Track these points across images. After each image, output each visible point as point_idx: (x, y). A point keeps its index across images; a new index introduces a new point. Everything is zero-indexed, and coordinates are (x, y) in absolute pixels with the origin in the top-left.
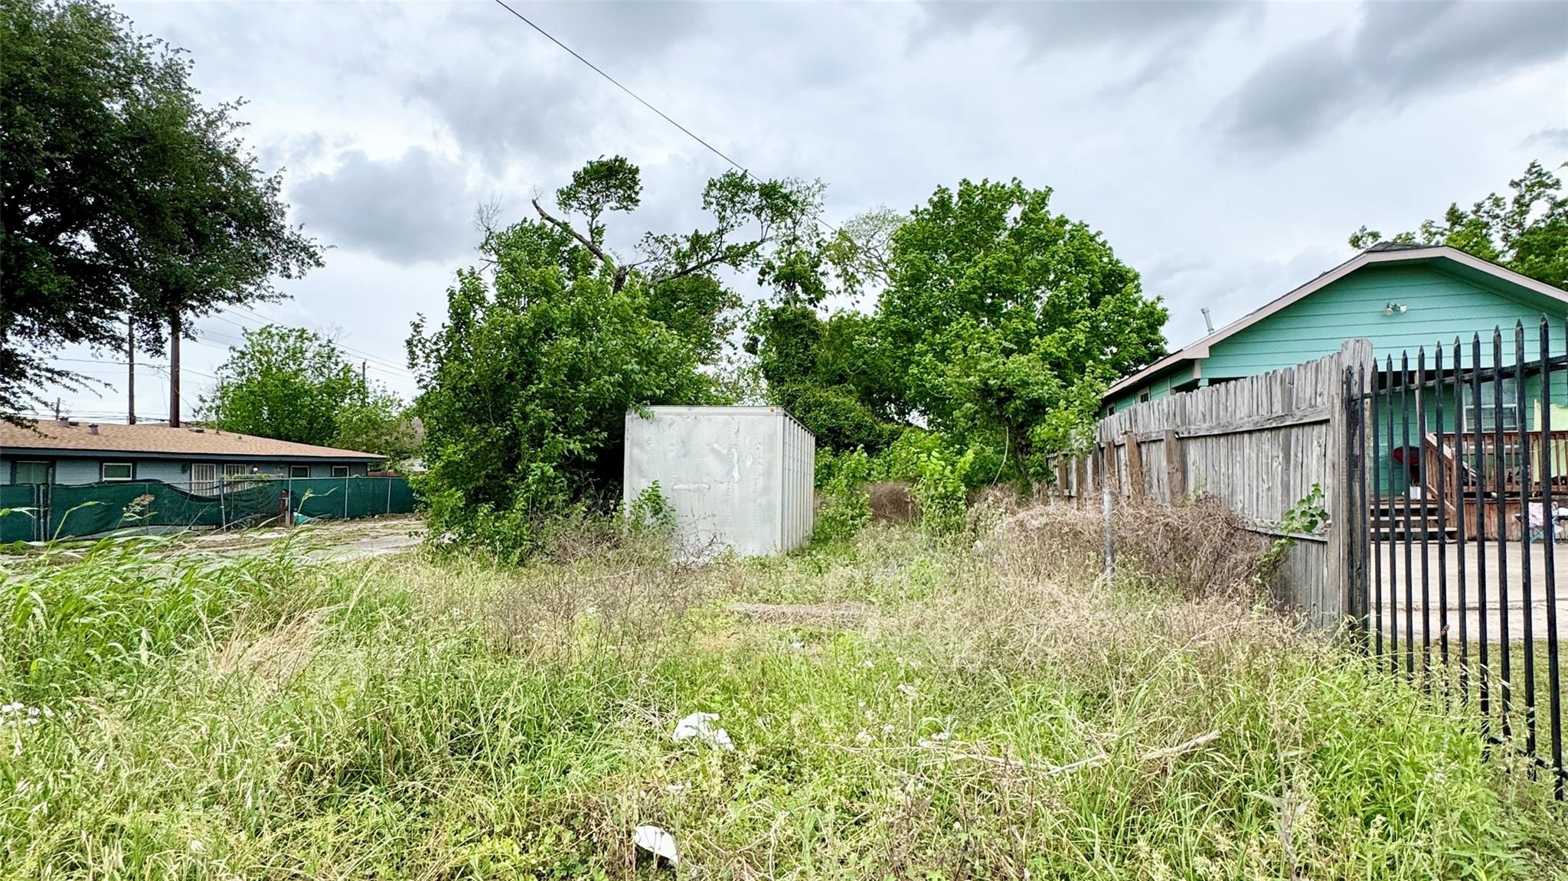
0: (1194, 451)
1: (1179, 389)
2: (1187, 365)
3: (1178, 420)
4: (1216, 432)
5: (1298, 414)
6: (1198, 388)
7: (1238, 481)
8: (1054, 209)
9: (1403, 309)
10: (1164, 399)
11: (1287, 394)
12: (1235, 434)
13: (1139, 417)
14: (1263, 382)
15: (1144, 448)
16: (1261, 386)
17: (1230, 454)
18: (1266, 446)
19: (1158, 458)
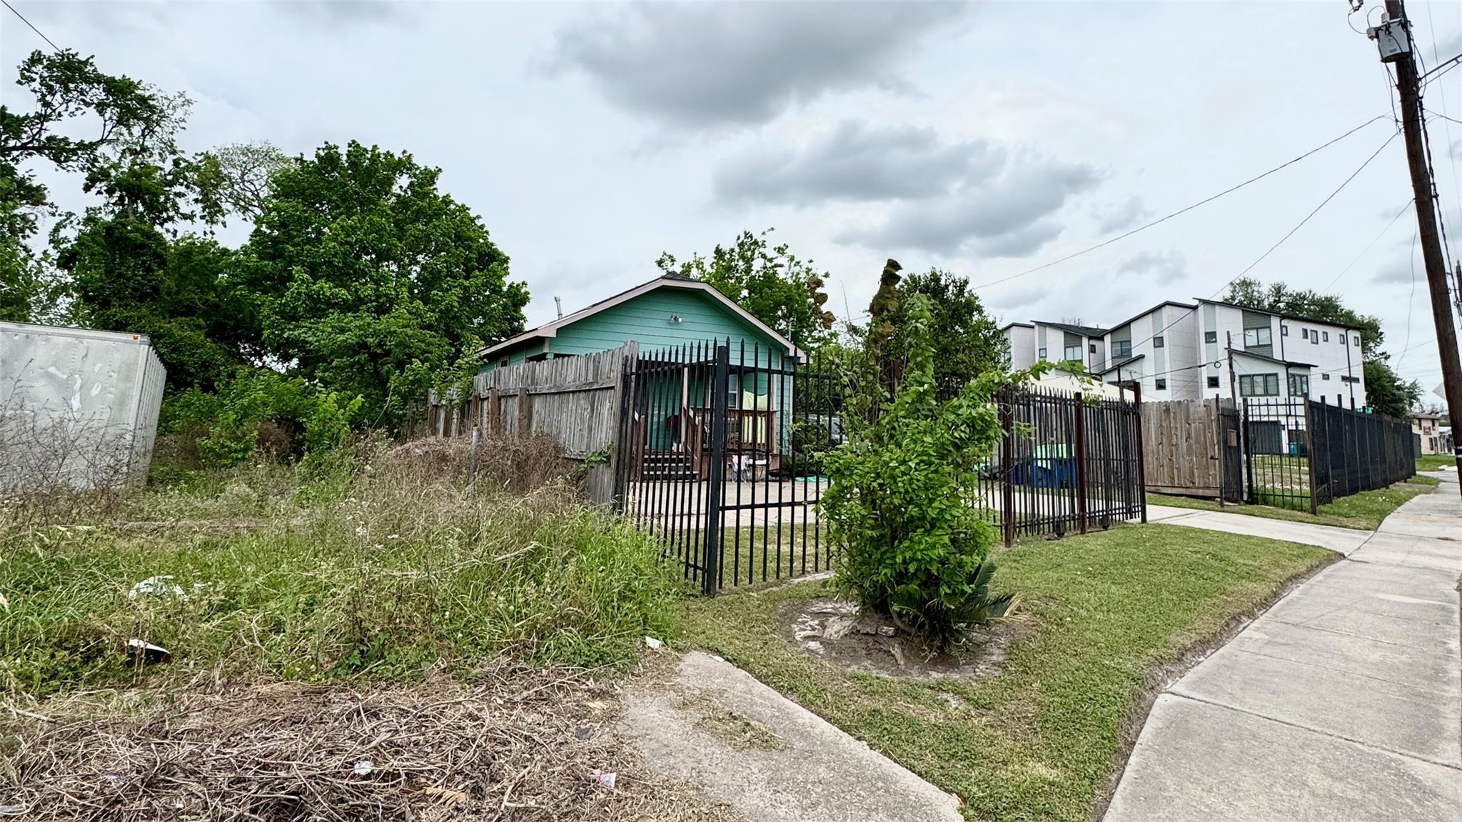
0: (538, 404)
1: (531, 359)
2: (539, 341)
3: (529, 381)
4: (553, 391)
5: (600, 382)
6: (545, 359)
7: (563, 425)
8: (442, 188)
9: (680, 320)
10: (520, 367)
11: (596, 369)
12: (564, 393)
13: (502, 377)
14: (583, 360)
15: (503, 401)
16: (582, 362)
17: (561, 404)
18: (582, 402)
19: (513, 409)
